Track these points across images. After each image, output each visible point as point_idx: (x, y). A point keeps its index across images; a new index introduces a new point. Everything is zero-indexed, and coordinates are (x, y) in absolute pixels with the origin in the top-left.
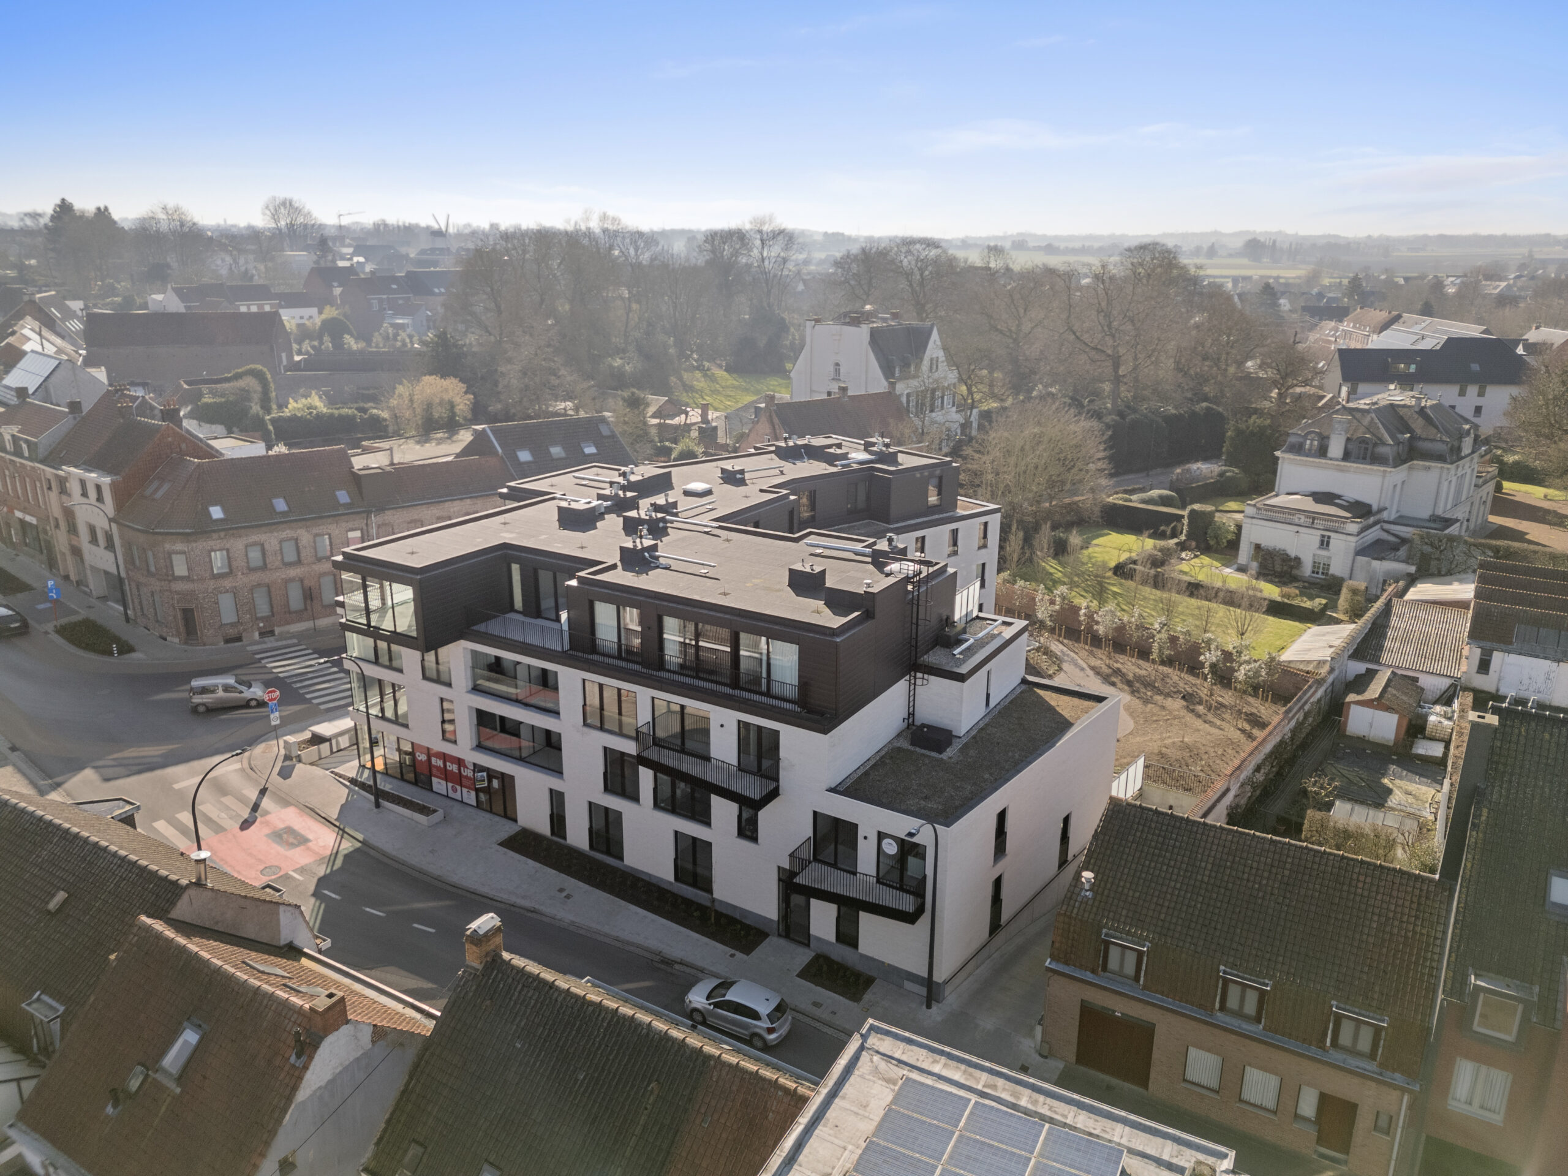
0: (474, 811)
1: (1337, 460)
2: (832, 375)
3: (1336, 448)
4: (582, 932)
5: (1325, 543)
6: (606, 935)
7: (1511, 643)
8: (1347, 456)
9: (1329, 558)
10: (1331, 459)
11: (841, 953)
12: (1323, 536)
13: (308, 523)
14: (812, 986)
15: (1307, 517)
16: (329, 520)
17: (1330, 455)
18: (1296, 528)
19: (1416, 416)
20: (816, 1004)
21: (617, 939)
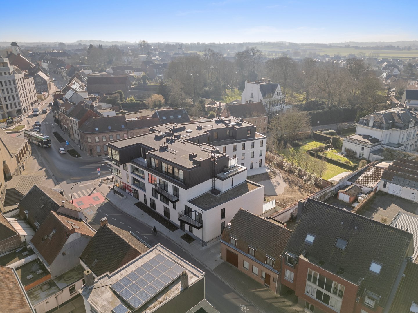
0: (132, 197)
1: (371, 127)
2: (251, 96)
3: (371, 124)
4: (143, 223)
5: (363, 149)
6: (147, 225)
7: (391, 180)
8: (374, 126)
9: (364, 153)
10: (370, 127)
11: (190, 234)
12: (362, 147)
13: (115, 132)
14: (182, 239)
15: (359, 142)
16: (120, 131)
17: (369, 125)
18: (356, 145)
19: (397, 116)
20: (181, 243)
21: (149, 226)
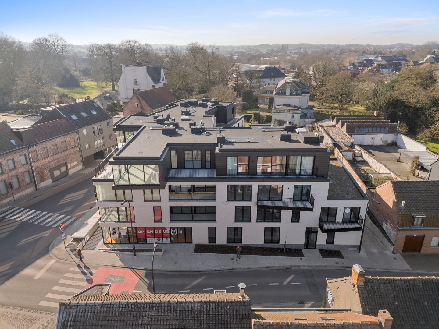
0: (171, 245)
1: (288, 95)
2: (134, 83)
3: (288, 92)
4: (254, 269)
6: (263, 267)
8: (291, 94)
10: (287, 95)
13: (4, 155)
14: (329, 258)
15: (288, 110)
16: (12, 153)
17: (286, 94)
18: (286, 114)
20: (337, 263)
21: (267, 267)
